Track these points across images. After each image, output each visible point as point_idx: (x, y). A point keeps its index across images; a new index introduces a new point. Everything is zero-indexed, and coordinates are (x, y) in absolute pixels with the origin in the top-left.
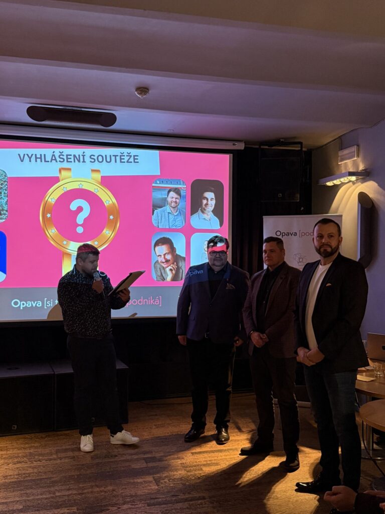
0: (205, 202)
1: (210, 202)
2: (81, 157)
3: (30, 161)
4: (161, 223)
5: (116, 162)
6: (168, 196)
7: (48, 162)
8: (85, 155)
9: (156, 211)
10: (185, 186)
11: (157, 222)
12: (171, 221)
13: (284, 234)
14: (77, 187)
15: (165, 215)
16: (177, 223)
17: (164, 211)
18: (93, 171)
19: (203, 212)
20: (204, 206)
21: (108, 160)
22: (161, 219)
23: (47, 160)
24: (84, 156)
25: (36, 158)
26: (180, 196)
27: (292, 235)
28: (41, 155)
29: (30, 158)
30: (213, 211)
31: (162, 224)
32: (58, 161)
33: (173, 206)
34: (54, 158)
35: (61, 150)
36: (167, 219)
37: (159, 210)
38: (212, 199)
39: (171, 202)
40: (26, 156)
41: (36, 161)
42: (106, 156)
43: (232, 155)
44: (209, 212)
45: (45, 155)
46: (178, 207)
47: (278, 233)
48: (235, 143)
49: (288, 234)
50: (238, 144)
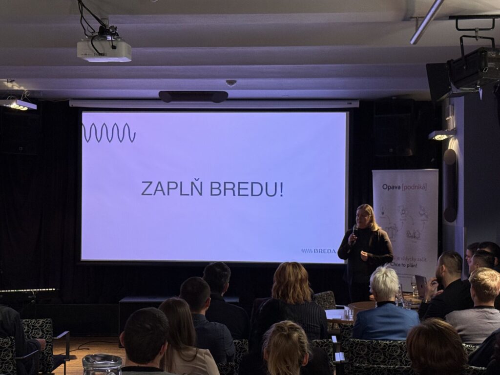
27: (396, 188)
43: (348, 113)
47: (385, 187)
48: (350, 102)
49: (393, 187)
50: (352, 103)
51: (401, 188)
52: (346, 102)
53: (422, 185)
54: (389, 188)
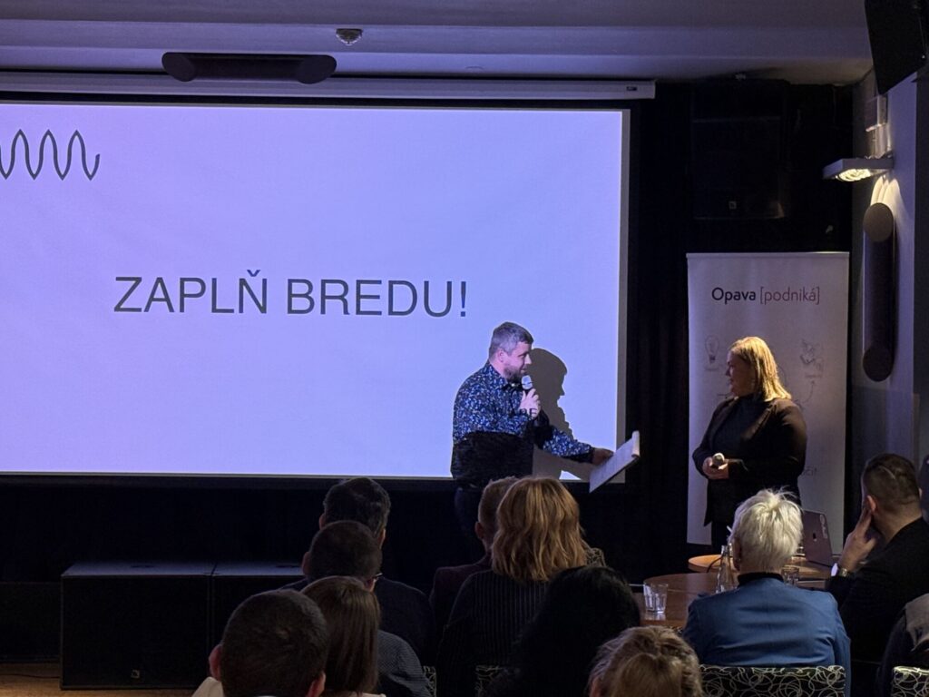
13: (729, 296)
27: (745, 298)
43: (629, 111)
47: (718, 294)
48: (631, 85)
49: (738, 296)
50: (639, 87)
51: (758, 296)
52: (623, 86)
53: (809, 291)
54: (727, 297)
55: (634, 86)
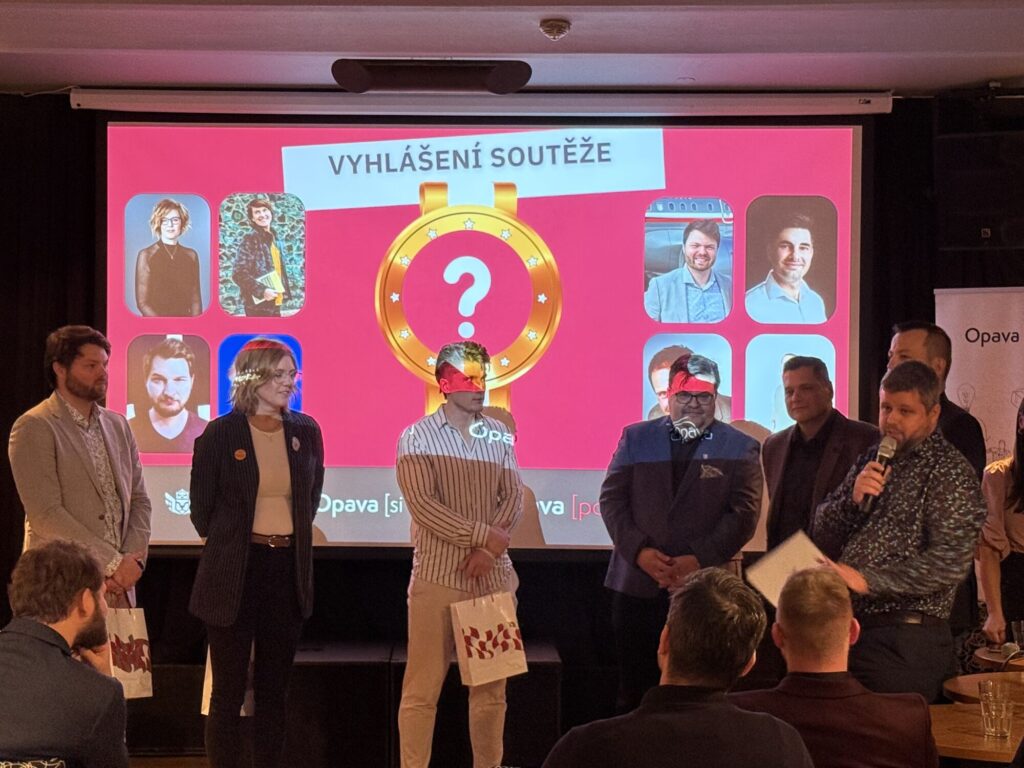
0: (785, 253)
1: (798, 254)
2: (472, 156)
3: (355, 171)
4: (667, 310)
5: (554, 162)
6: (685, 242)
7: (395, 170)
8: (479, 150)
9: (654, 279)
10: (731, 216)
11: (658, 308)
12: (693, 303)
13: (986, 338)
14: (462, 228)
15: (676, 288)
16: (709, 310)
17: (675, 282)
18: (500, 187)
19: (779, 281)
20: (782, 265)
21: (536, 158)
22: (668, 301)
23: (391, 167)
24: (476, 152)
25: (368, 163)
26: (718, 241)
28: (379, 156)
29: (355, 165)
30: (806, 278)
31: (670, 312)
32: (417, 167)
33: (699, 267)
34: (407, 162)
35: (425, 141)
36: (684, 298)
37: (662, 278)
38: (803, 246)
39: (694, 257)
40: (346, 159)
41: (368, 170)
42: (530, 149)
43: (860, 128)
44: (796, 279)
45: (387, 156)
46: (712, 268)
48: (864, 97)
50: (873, 100)
52: (855, 99)
55: (868, 99)
